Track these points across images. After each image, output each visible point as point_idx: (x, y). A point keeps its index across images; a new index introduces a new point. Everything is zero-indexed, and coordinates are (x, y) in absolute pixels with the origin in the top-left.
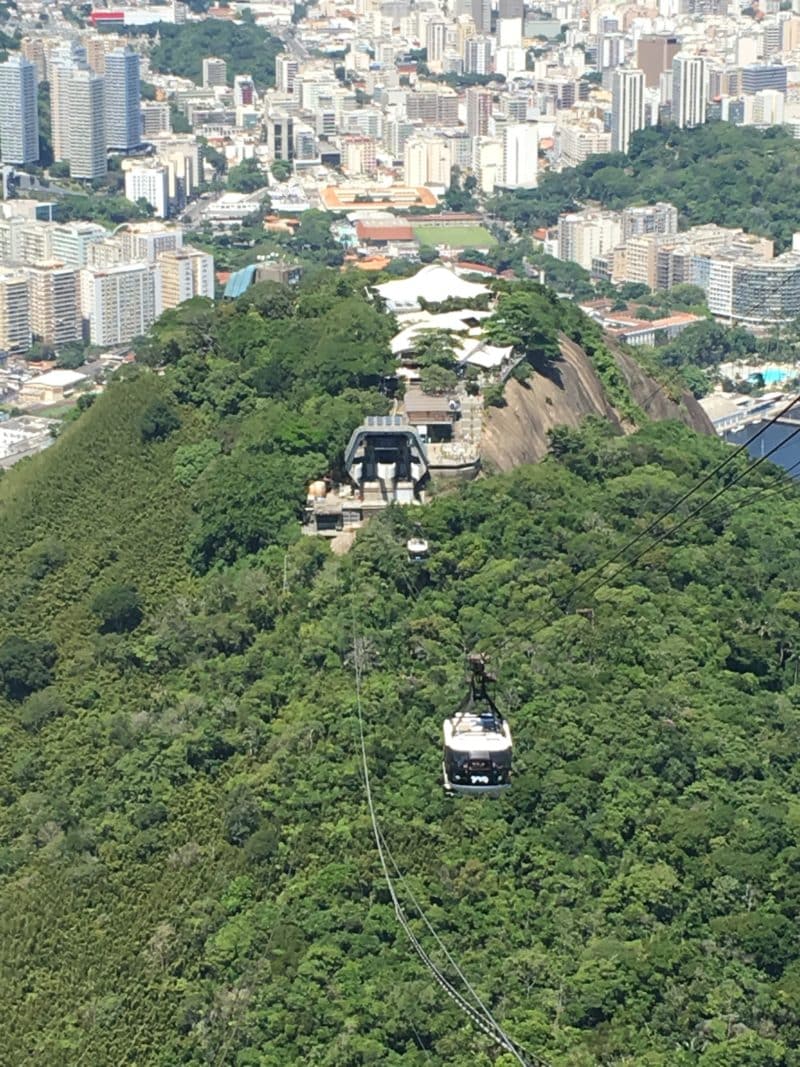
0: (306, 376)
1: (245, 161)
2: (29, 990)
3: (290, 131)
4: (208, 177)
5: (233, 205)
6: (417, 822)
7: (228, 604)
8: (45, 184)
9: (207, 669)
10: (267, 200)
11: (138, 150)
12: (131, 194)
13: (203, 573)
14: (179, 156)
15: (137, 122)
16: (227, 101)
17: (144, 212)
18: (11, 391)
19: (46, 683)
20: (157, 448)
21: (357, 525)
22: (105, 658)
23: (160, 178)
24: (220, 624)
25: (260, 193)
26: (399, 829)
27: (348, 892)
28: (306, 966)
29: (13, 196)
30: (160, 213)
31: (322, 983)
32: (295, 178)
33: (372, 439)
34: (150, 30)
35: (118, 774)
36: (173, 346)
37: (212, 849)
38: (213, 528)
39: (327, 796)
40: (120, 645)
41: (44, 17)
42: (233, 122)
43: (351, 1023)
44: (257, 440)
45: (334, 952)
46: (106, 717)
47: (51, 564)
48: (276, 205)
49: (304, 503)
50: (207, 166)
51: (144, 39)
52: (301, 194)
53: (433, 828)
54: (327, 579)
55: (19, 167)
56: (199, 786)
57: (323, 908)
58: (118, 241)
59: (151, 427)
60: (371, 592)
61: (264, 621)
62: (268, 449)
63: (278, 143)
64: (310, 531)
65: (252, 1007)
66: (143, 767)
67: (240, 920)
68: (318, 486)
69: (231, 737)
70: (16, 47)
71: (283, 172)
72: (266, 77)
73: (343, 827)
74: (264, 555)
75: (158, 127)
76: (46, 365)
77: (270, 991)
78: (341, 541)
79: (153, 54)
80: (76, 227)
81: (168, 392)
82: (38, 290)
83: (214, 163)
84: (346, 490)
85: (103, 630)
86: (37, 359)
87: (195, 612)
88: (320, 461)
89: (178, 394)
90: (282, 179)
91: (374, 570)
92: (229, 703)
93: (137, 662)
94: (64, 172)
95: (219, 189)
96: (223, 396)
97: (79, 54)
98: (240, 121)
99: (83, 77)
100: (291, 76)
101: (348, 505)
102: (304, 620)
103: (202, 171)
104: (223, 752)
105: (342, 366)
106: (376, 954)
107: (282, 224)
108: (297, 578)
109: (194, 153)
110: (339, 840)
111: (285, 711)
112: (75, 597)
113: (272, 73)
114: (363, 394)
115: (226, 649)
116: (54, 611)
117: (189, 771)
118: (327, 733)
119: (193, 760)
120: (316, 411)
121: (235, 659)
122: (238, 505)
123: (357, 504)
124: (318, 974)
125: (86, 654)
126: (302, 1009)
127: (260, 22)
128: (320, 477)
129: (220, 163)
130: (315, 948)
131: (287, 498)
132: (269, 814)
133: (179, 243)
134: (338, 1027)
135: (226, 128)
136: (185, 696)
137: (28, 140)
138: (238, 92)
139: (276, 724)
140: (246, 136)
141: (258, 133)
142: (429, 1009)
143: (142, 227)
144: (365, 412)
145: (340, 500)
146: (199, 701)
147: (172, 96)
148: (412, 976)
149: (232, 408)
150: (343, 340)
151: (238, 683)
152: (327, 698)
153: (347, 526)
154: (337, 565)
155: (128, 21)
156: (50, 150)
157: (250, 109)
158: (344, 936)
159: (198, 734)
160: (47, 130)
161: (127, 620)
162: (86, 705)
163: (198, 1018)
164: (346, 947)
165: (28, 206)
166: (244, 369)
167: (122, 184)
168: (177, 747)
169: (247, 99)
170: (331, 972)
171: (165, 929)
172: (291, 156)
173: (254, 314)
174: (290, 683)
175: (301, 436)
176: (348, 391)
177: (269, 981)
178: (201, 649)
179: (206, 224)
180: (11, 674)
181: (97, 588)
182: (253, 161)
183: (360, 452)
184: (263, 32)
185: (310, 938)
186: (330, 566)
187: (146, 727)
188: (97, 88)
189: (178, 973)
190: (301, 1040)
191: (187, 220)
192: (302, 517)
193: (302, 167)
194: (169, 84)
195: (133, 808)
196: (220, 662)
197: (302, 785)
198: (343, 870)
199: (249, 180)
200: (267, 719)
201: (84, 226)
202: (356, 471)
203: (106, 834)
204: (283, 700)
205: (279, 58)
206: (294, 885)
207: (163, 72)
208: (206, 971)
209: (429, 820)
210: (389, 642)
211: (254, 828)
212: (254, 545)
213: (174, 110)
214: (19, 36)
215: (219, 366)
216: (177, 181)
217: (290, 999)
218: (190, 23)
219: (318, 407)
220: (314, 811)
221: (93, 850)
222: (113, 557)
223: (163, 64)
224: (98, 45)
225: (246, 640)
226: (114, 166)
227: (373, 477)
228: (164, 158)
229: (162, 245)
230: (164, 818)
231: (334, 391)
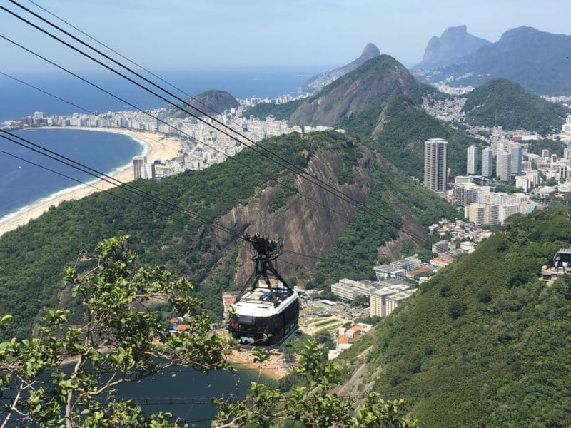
0: (545, 236)
1: (552, 178)
2: (448, 397)
3: (566, 169)
4: (541, 182)
5: (547, 189)
6: (562, 364)
7: (515, 298)
8: (493, 182)
9: (507, 315)
10: (557, 188)
11: (521, 174)
12: (517, 186)
13: (510, 288)
14: (532, 175)
15: (521, 167)
16: (549, 161)
17: (521, 190)
18: (477, 237)
19: (463, 315)
20: (501, 253)
21: (555, 279)
22: (479, 309)
23: (526, 182)
24: (512, 303)
25: (555, 186)
26: (557, 365)
27: (540, 381)
28: (525, 401)
29: (484, 185)
30: (526, 191)
31: (530, 406)
32: (566, 183)
33: (561, 255)
34: (529, 141)
35: (479, 342)
36: (509, 226)
37: (502, 364)
38: (513, 277)
39: (537, 354)
40: (483, 306)
41: (499, 138)
42: (550, 167)
43: (537, 419)
44: (528, 253)
45: (533, 397)
46: (478, 325)
47: (468, 283)
48: (559, 190)
49: (540, 272)
50: (540, 178)
51: (527, 144)
52: (567, 187)
53: (567, 366)
54: (544, 293)
55: (487, 177)
56: (501, 347)
57: (532, 385)
58: (511, 198)
59: (500, 248)
60: (556, 298)
61: (525, 303)
62: (530, 256)
63: (562, 173)
64: (541, 279)
65: (508, 410)
66: (486, 340)
67: (508, 385)
68: (545, 267)
69: (511, 334)
70: (490, 145)
71: (563, 181)
72: (561, 155)
73: (540, 363)
74: (527, 285)
75: (527, 168)
76: (488, 230)
77: (514, 406)
78: (550, 283)
79: (528, 148)
80: (499, 194)
81: (506, 239)
82: (487, 210)
83: (543, 178)
84: (553, 269)
85: (480, 302)
86: (485, 229)
87: (506, 299)
88: (546, 260)
89: (509, 239)
90: (562, 183)
91: (558, 291)
92: (512, 325)
93: (489, 311)
94: (499, 179)
95: (543, 185)
96: (521, 240)
97: (506, 148)
98: (552, 167)
99: (506, 154)
100: (568, 155)
101: (553, 273)
102: (536, 304)
103: (539, 181)
104: (508, 338)
105: (555, 234)
106: (547, 400)
107: (561, 195)
108: (535, 292)
109: (537, 175)
110: (539, 366)
111: (528, 329)
112: (474, 292)
113: (563, 154)
114: (561, 242)
115: (513, 310)
116: (468, 295)
117: (498, 342)
118: (539, 336)
119: (500, 340)
120: (547, 246)
121: (515, 313)
122: (521, 271)
123: (556, 273)
124: (529, 404)
125: (475, 308)
126: (523, 413)
127: (562, 140)
128: (545, 265)
129: (544, 178)
130: (529, 396)
131: (535, 270)
132: (519, 357)
133: (528, 200)
134: (533, 419)
135: (548, 168)
136: (500, 322)
137: (490, 170)
138: (552, 159)
139: (525, 332)
140: (553, 171)
141: (557, 171)
142: (561, 418)
143: (518, 194)
144: (561, 247)
145: (551, 271)
146: (504, 324)
147: (533, 160)
148: (557, 408)
149: (523, 244)
150: (557, 227)
151: (515, 320)
152: (539, 326)
153: (553, 279)
154: (547, 289)
155: (523, 139)
156: (496, 173)
157: (555, 164)
158: (538, 394)
159: (502, 332)
160: (495, 168)
161: (487, 300)
162: (473, 322)
163: (493, 411)
164: (538, 397)
165: (488, 188)
166: (528, 233)
167: (515, 183)
168: (496, 335)
169: (555, 161)
170: (532, 404)
171: (486, 385)
172: (566, 177)
173: (533, 219)
174: (530, 321)
175: (540, 253)
176: (556, 241)
177: (514, 404)
178: (506, 309)
179: (539, 195)
180: (454, 311)
181: (480, 290)
182: (554, 178)
183: (558, 258)
184: (562, 143)
185: (528, 393)
186: (545, 290)
187: (488, 330)
188: (509, 157)
189: (489, 398)
190: (522, 422)
191: (533, 193)
192: (539, 275)
193: (568, 180)
194: (532, 156)
195: (482, 351)
196: (511, 313)
197: (529, 350)
198: (538, 375)
199: (552, 183)
200: (522, 330)
201: (502, 194)
202: (556, 264)
203: (474, 357)
204: (528, 326)
205: (565, 150)
206: (525, 378)
207: (531, 153)
208: (497, 399)
209: (566, 364)
210: (560, 312)
211: (514, 360)
212: (525, 282)
213: (533, 163)
214: (491, 143)
215: (521, 232)
216: (531, 183)
217: (520, 409)
218: (541, 140)
219: (547, 245)
220: (532, 357)
221: (469, 361)
222: (486, 282)
223: (531, 151)
224: (512, 146)
225: (519, 308)
226: (513, 178)
227: (562, 266)
228: (527, 176)
229: (523, 200)
230: (490, 355)
231: (553, 241)
